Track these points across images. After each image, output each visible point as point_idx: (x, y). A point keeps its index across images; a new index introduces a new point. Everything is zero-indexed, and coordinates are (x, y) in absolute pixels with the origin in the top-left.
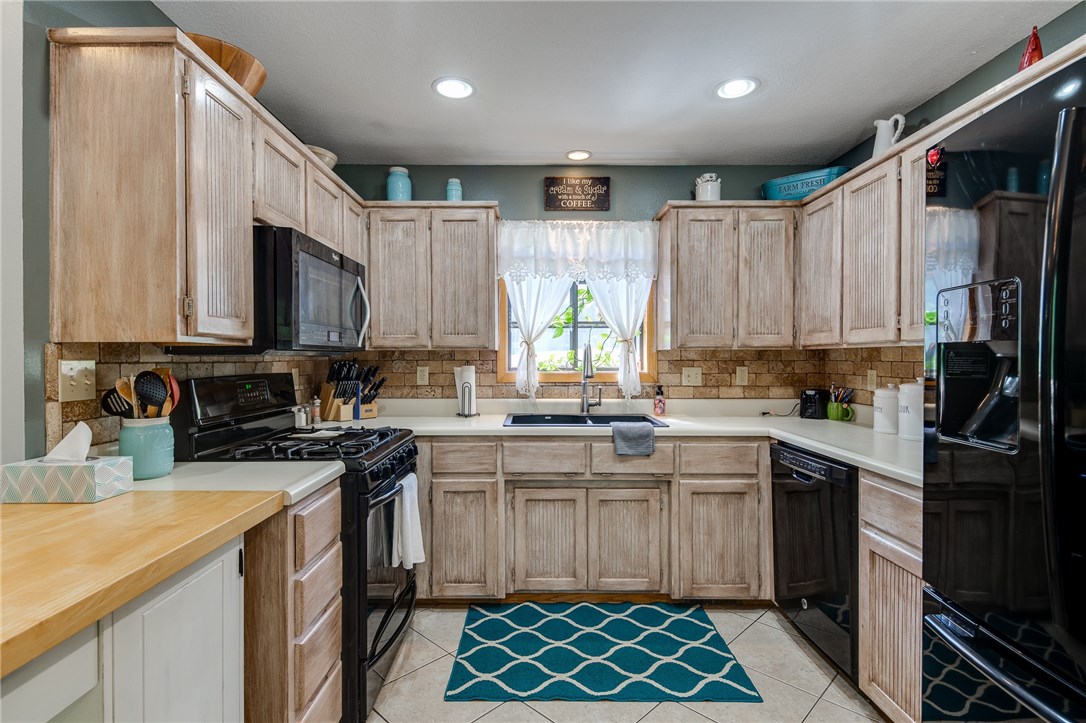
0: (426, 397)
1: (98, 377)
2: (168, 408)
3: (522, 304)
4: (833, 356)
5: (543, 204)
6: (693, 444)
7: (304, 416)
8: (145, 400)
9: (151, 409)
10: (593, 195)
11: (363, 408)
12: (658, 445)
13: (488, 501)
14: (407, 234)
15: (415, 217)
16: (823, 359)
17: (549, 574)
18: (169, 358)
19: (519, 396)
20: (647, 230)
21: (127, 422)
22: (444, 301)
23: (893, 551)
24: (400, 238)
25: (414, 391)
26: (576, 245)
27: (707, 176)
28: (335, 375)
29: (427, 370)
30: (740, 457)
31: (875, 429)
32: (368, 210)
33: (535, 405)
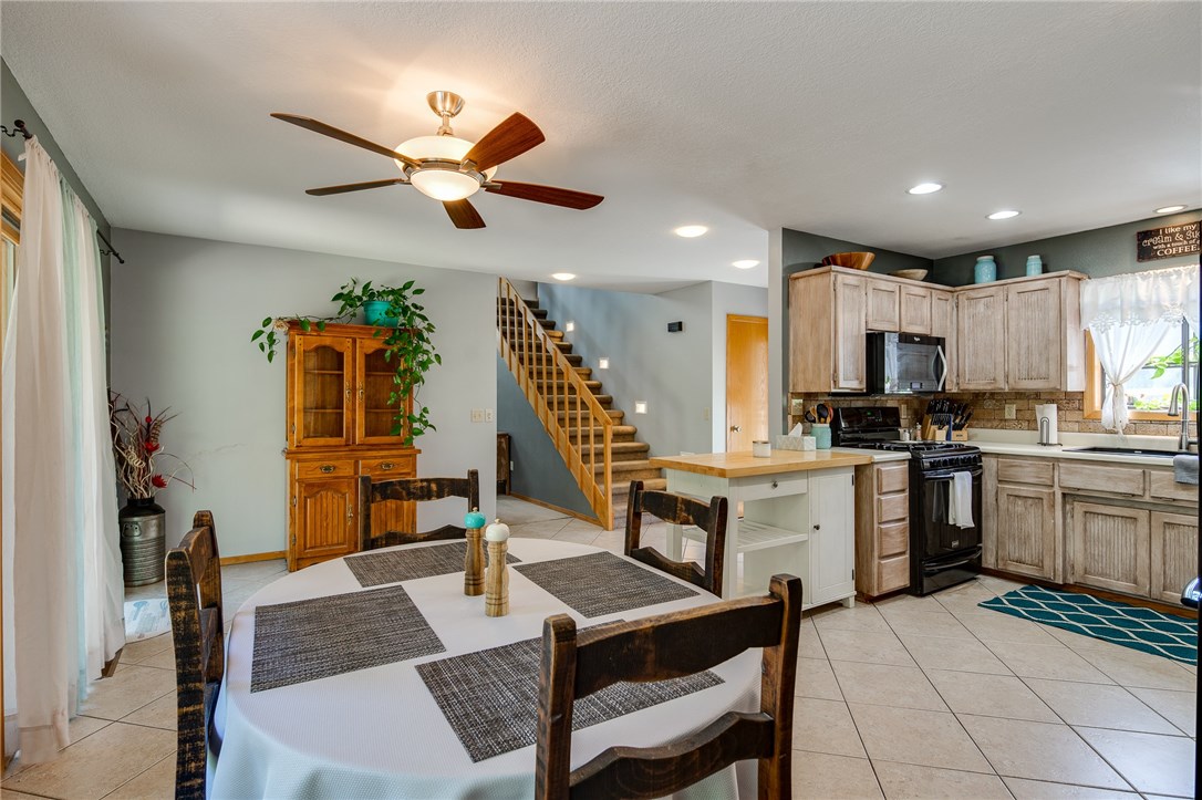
0: (1014, 428)
1: (804, 407)
2: (829, 420)
3: (1109, 349)
5: (1136, 254)
7: (908, 435)
8: (820, 416)
9: (822, 419)
11: (954, 433)
13: (1045, 507)
14: (987, 306)
15: (993, 293)
17: (1109, 576)
18: (830, 398)
21: (814, 425)
22: (1019, 354)
24: (982, 310)
25: (1003, 423)
28: (931, 410)
32: (956, 294)
33: (1124, 440)
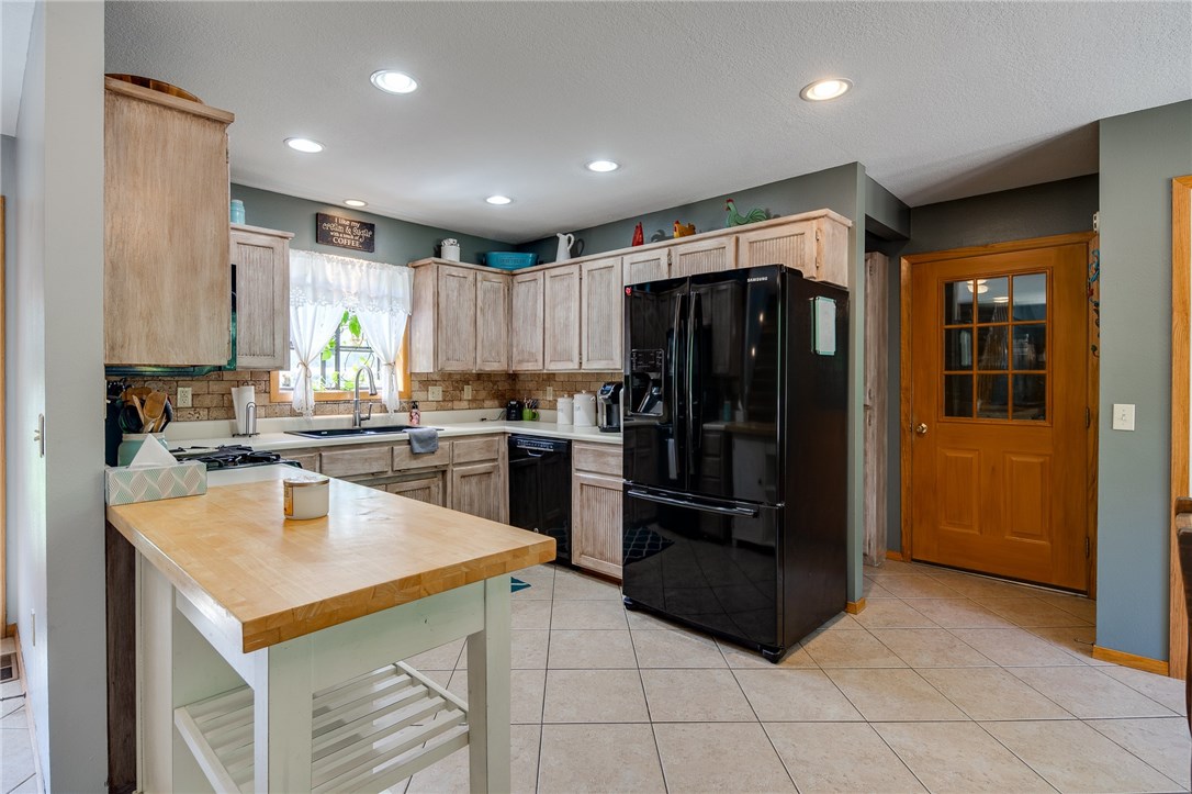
4: (521, 378)
6: (461, 441)
10: (361, 237)
12: (440, 444)
16: (514, 380)
19: (293, 413)
20: (406, 274)
23: (593, 479)
26: (349, 280)
27: (451, 240)
29: (189, 391)
30: (489, 447)
31: (559, 422)
